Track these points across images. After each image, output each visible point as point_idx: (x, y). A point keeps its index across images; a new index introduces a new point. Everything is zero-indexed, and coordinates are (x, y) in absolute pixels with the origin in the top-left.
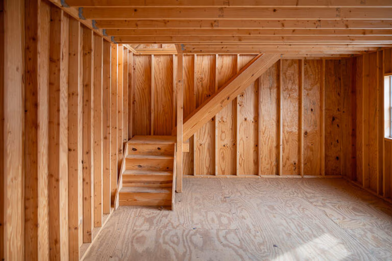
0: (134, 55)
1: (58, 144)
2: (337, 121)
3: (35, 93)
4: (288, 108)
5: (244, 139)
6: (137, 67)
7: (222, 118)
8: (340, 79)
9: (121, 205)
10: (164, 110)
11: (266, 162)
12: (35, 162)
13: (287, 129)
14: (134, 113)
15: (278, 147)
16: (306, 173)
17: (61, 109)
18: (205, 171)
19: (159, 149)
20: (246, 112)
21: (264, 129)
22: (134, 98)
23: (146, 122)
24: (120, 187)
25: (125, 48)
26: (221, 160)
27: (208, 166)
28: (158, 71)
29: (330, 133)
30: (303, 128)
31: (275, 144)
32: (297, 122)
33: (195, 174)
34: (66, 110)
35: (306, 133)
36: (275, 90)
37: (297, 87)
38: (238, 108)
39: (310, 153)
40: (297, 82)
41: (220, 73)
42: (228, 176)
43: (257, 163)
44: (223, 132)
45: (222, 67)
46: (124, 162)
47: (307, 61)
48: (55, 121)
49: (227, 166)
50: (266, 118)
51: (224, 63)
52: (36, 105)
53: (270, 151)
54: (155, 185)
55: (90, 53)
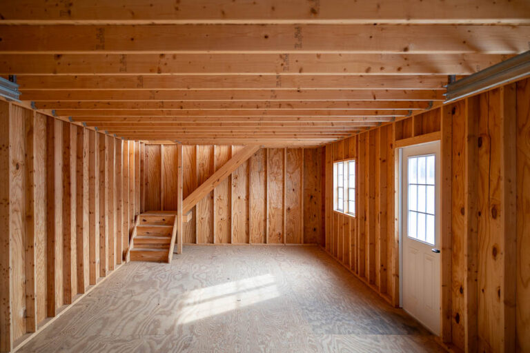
0: (146, 145)
1: (82, 207)
2: (314, 198)
3: (69, 177)
4: (274, 188)
5: (238, 214)
6: (149, 154)
7: (220, 197)
8: (316, 164)
9: (132, 260)
10: (172, 190)
11: (255, 233)
12: (69, 215)
13: (273, 205)
14: (147, 192)
15: (265, 220)
16: (288, 242)
17: (84, 186)
18: (206, 240)
19: (164, 220)
20: (239, 192)
21: (254, 205)
22: (147, 179)
23: (157, 199)
24: (131, 247)
25: (141, 143)
26: (219, 231)
27: (208, 235)
28: (167, 158)
29: (309, 209)
30: (285, 204)
31: (263, 218)
32: (281, 200)
33: (197, 243)
34: (88, 187)
35: (289, 209)
36: (264, 174)
37: (281, 171)
38: (233, 188)
39: (292, 226)
40: (281, 167)
41: (218, 160)
42: (225, 244)
43: (248, 233)
44: (220, 208)
45: (220, 155)
46: (136, 229)
47: (289, 150)
48: (81, 194)
49: (224, 236)
50: (256, 197)
51: (221, 151)
52: (69, 184)
53: (259, 224)
54: (159, 246)
55: (104, 150)
